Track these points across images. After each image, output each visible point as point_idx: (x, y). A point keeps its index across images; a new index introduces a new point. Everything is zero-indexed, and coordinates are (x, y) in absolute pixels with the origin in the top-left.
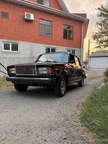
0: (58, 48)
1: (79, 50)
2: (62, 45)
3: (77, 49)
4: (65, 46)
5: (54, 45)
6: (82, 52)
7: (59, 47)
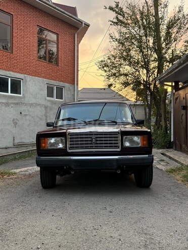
0: (26, 81)
1: (70, 88)
2: (35, 74)
3: (66, 85)
4: (43, 77)
5: (18, 72)
6: (76, 92)
7: (29, 78)
